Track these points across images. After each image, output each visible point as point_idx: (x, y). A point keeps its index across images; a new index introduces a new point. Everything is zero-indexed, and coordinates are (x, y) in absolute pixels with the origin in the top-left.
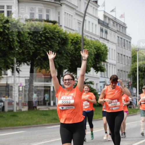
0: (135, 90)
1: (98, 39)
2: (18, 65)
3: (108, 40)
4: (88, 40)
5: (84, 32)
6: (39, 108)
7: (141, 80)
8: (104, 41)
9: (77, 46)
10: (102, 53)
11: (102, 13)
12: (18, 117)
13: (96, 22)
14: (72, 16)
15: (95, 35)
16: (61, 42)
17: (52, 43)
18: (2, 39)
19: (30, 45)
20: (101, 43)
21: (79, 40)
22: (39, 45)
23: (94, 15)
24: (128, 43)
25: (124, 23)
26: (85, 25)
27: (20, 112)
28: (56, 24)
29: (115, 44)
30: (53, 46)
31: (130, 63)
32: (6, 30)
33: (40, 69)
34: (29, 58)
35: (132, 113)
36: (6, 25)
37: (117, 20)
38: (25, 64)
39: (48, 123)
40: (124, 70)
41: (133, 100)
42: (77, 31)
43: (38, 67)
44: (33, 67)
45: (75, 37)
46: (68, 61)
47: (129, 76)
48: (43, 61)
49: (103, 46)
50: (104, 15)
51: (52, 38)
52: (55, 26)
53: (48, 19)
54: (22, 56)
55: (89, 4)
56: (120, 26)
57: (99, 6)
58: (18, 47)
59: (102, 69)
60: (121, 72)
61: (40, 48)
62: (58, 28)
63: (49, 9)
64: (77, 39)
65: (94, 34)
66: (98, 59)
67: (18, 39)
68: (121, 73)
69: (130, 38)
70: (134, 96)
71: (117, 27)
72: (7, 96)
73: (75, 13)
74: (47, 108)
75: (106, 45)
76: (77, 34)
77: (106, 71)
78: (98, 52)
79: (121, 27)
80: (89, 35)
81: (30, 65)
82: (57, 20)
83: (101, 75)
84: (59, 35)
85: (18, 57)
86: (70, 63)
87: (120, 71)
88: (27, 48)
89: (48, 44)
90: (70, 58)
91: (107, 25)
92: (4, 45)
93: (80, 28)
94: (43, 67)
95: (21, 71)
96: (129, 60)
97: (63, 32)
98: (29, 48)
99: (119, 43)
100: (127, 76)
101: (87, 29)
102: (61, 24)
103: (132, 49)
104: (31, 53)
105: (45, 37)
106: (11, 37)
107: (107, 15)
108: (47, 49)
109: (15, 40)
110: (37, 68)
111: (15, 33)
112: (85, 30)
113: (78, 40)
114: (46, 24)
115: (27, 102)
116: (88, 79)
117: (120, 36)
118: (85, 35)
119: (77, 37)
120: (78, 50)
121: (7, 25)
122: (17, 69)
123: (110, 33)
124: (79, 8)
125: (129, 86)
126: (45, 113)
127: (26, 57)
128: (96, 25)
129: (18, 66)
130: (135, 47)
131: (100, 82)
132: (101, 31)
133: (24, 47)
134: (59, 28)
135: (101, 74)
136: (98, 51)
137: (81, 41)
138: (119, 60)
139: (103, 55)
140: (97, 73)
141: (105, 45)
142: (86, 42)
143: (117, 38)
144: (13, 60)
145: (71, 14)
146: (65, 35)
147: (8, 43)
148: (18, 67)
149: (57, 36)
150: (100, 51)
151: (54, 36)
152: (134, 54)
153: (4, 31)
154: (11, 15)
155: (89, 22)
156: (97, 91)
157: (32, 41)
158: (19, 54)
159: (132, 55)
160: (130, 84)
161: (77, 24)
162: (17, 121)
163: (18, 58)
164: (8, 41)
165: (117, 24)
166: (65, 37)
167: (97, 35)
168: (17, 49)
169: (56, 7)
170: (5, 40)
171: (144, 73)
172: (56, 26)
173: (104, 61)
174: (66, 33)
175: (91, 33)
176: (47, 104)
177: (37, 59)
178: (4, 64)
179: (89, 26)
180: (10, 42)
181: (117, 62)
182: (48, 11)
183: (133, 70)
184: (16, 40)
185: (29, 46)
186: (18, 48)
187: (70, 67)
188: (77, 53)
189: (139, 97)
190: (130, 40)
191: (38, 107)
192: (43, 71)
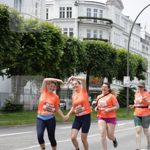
1: (141, 53)
3: (148, 55)
4: (133, 55)
5: (129, 49)
8: (145, 55)
10: (144, 65)
11: (144, 33)
13: (139, 41)
14: (120, 35)
15: (138, 51)
18: (66, 54)
19: (86, 58)
20: (143, 57)
22: (94, 58)
23: (138, 35)
32: (68, 47)
33: (94, 77)
34: (86, 68)
36: (68, 43)
38: (83, 73)
42: (124, 47)
44: (88, 76)
46: (116, 71)
48: (97, 71)
49: (144, 59)
50: (145, 35)
51: (104, 53)
52: (106, 43)
53: (101, 38)
54: (80, 67)
55: (134, 26)
57: (142, 28)
58: (77, 59)
59: (144, 77)
61: (94, 60)
62: (109, 45)
63: (102, 30)
66: (141, 69)
67: (77, 54)
72: (68, 98)
73: (122, 34)
77: (146, 79)
80: (133, 51)
81: (86, 74)
82: (108, 39)
84: (109, 50)
88: (85, 61)
89: (101, 58)
91: (147, 42)
92: (67, 58)
93: (126, 45)
94: (96, 76)
97: (112, 48)
98: (86, 61)
101: (132, 46)
102: (111, 42)
104: (88, 65)
105: (98, 52)
106: (72, 52)
107: (147, 35)
108: (100, 61)
109: (75, 55)
110: (92, 76)
111: (75, 49)
112: (130, 47)
114: (100, 42)
116: (132, 85)
118: (130, 51)
119: (124, 53)
120: (125, 62)
121: (70, 43)
124: (125, 29)
127: (83, 67)
128: (139, 43)
129: (77, 75)
132: (143, 48)
133: (82, 60)
136: (140, 63)
137: (127, 56)
139: (144, 67)
141: (146, 58)
142: (131, 56)
144: (73, 70)
145: (119, 34)
146: (114, 51)
147: (70, 57)
150: (142, 64)
151: (105, 51)
153: (67, 48)
154: (73, 36)
155: (133, 40)
157: (88, 55)
158: (78, 65)
161: (124, 42)
163: (77, 69)
164: (70, 55)
169: (107, 29)
170: (68, 55)
173: (145, 71)
174: (115, 49)
175: (135, 49)
177: (92, 69)
178: (66, 73)
179: (133, 44)
180: (71, 56)
182: (101, 32)
186: (78, 61)
192: (97, 78)
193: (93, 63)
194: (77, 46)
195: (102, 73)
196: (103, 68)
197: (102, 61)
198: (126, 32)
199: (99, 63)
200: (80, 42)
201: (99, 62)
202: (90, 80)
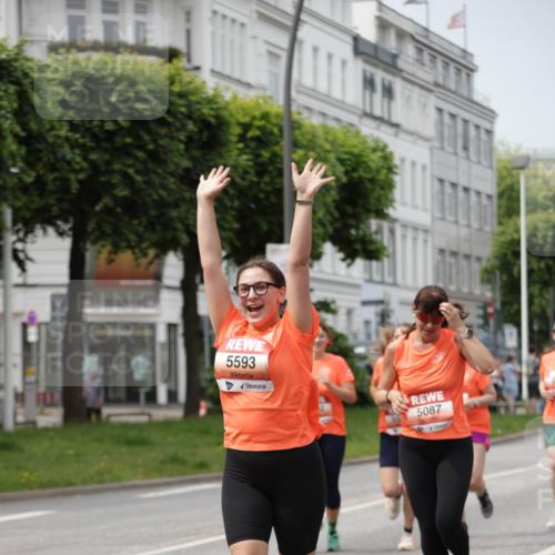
0: (511, 334)
1: (354, 119)
2: (21, 234)
3: (396, 126)
4: (313, 127)
5: (294, 94)
6: (109, 416)
7: (536, 290)
8: (378, 129)
9: (266, 154)
10: (372, 180)
11: (371, 11)
12: (21, 451)
13: (346, 50)
14: (243, 25)
15: (341, 105)
16: (196, 137)
17: (161, 142)
19: (67, 152)
20: (366, 136)
21: (274, 125)
22: (106, 150)
23: (338, 19)
24: (484, 136)
25: (464, 51)
26: (300, 61)
27: (30, 430)
28: (175, 61)
29: (427, 139)
30: (165, 154)
31: (489, 220)
33: (111, 253)
34: (66, 206)
35: (499, 431)
37: (432, 37)
38: (51, 230)
39: (147, 475)
40: (465, 249)
41: (503, 379)
42: (265, 89)
43: (102, 243)
44: (81, 245)
45: (257, 114)
46: (229, 217)
47: (487, 277)
48: (126, 218)
49: (374, 150)
50: (379, 19)
51: (163, 122)
54: (36, 199)
56: (447, 64)
58: (18, 159)
59: (373, 247)
60: (452, 260)
61: (108, 163)
62: (186, 77)
64: (263, 123)
65: (337, 101)
66: (354, 205)
67: (17, 129)
68: (450, 264)
69: (490, 115)
70: (510, 359)
71: (435, 67)
73: (255, 15)
74: (142, 414)
75: (386, 146)
76: (266, 102)
77: (388, 256)
78: (355, 175)
79: (452, 70)
80: (316, 105)
81: (70, 233)
82: (181, 45)
83: (365, 271)
84: (188, 106)
85: (18, 204)
86: (236, 226)
87: (447, 254)
88: (58, 166)
89: (142, 147)
90: (236, 203)
91: (388, 60)
93: (276, 76)
94: (123, 244)
95: (31, 260)
96: (486, 206)
97: (204, 96)
98: (64, 165)
99: (441, 137)
100: (477, 278)
101: (308, 81)
102: (195, 62)
103: (499, 161)
104: (75, 187)
107: (389, 17)
109: (4, 134)
110: (98, 246)
111: (5, 103)
112: (299, 84)
113: (269, 126)
115: (60, 390)
117: (448, 108)
118: (299, 106)
119: (265, 116)
120: (271, 168)
122: (15, 252)
123: (407, 92)
125: (486, 317)
126: (132, 434)
127: (51, 201)
128: (344, 63)
129: (22, 240)
130: (513, 152)
131: (365, 303)
132: (365, 87)
133: (45, 159)
134: (188, 79)
135: (365, 266)
136: (354, 170)
137: (281, 130)
138: (442, 208)
139: (373, 190)
140: (349, 265)
141: (381, 145)
142: (302, 135)
143: (433, 114)
145: (241, 19)
146: (212, 109)
148: (19, 246)
149: (183, 109)
150: (362, 174)
151: (169, 112)
152: (508, 181)
155: (316, 50)
156: (351, 341)
157: (77, 136)
158: (25, 189)
159: (499, 185)
160: (490, 310)
161: (266, 59)
162: (19, 468)
163: (20, 209)
165: (436, 53)
166: (217, 117)
167: (351, 106)
168: (14, 170)
171: (551, 262)
172: (177, 69)
173: (381, 214)
174: (219, 100)
175: (324, 95)
176: (142, 397)
177: (98, 208)
179: (315, 68)
181: (433, 218)
182: (141, 7)
183: (504, 251)
184: (12, 132)
185: (64, 156)
186: (21, 164)
187: (238, 244)
188: (267, 184)
189: (528, 365)
190: (492, 122)
191: (106, 411)
192: (126, 258)
193: (103, 179)
194: (12, 89)
195: (151, 226)
196: (155, 201)
197: (151, 166)
198: (275, 8)
199: (138, 178)
200: (30, 64)
201: (137, 172)
202: (88, 268)
